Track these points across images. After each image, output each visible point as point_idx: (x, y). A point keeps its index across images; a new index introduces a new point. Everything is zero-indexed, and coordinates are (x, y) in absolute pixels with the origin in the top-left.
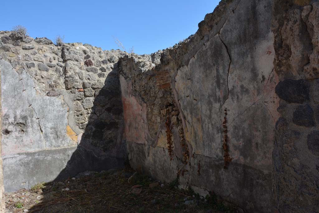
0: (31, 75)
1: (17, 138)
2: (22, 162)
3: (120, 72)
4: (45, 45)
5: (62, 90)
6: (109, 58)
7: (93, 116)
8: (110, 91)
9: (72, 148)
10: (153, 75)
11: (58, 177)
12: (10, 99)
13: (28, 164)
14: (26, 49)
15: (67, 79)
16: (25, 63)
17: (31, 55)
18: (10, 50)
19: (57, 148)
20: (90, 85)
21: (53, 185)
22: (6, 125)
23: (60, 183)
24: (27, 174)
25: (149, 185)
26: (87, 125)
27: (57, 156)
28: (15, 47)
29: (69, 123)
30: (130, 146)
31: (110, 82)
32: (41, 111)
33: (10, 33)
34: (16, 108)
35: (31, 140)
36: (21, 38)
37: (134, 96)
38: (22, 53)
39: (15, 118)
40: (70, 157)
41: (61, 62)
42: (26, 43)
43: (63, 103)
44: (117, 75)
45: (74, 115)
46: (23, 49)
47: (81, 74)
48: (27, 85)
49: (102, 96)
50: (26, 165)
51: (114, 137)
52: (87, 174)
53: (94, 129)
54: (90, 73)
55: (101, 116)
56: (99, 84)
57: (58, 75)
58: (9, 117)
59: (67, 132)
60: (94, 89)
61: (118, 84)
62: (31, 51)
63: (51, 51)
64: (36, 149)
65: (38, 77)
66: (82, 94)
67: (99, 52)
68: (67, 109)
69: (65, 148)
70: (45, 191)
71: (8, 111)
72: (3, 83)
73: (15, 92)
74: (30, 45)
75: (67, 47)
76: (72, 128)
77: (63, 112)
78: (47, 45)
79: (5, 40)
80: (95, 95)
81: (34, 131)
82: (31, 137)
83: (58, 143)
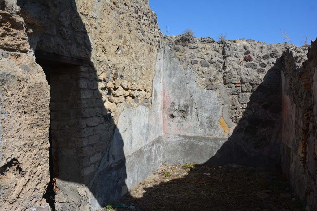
0: (194, 71)
1: (179, 122)
2: (181, 143)
3: (282, 67)
4: (208, 43)
5: (220, 84)
6: (271, 52)
7: (247, 111)
8: (269, 88)
9: (223, 139)
11: (207, 162)
12: (176, 90)
13: (185, 145)
14: (192, 48)
15: (225, 74)
16: (190, 60)
17: (195, 54)
18: (180, 51)
19: (210, 137)
20: (248, 81)
21: (201, 168)
22: (172, 110)
23: (207, 167)
24: (183, 153)
25: (279, 194)
26: (241, 120)
27: (209, 143)
28: (184, 47)
29: (223, 116)
30: (283, 148)
31: (270, 78)
32: (199, 102)
33: (182, 36)
34: (180, 98)
35: (189, 126)
36: (189, 39)
37: (289, 94)
38: (189, 51)
39: (179, 105)
40: (220, 147)
41: (221, 58)
42: (192, 43)
43: (219, 97)
44: (279, 70)
45: (229, 109)
46: (190, 48)
47: (239, 69)
48: (190, 79)
50: (184, 145)
51: (268, 135)
52: (235, 166)
53: (247, 124)
54: (249, 69)
55: (256, 112)
56: (258, 80)
57: (217, 71)
58: (175, 104)
59: (220, 123)
60: (251, 84)
61: (280, 80)
62: (195, 50)
63: (213, 49)
64: (193, 134)
65: (200, 72)
66: (238, 89)
67: (261, 47)
68: (222, 102)
69: (217, 138)
70: (192, 171)
71: (174, 100)
72: (173, 77)
73: (180, 84)
74: (195, 45)
75: (228, 45)
76: (225, 120)
77: (219, 104)
78: (210, 44)
79: (177, 42)
80: (252, 90)
81: (192, 118)
82: (189, 123)
83: (211, 132)
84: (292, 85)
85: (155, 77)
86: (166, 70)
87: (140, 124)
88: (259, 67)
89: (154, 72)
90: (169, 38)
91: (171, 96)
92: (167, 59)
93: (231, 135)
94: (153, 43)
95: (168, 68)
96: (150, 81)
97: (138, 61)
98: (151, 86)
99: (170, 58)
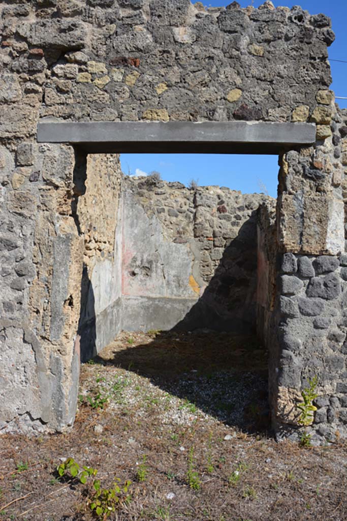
0: (160, 220)
1: (141, 281)
2: (143, 306)
3: (258, 221)
4: (178, 189)
5: (189, 237)
6: (247, 204)
7: (220, 269)
8: (244, 243)
9: (192, 301)
11: (174, 328)
13: (148, 309)
14: (158, 194)
15: (196, 226)
16: (156, 208)
17: (162, 200)
18: (144, 196)
19: (177, 298)
20: (222, 234)
21: (168, 334)
22: (133, 267)
23: (175, 333)
24: (146, 317)
26: (213, 278)
27: (176, 306)
28: (149, 192)
29: (193, 273)
30: (258, 309)
31: (245, 232)
32: (166, 257)
33: (146, 179)
34: (143, 252)
35: (153, 285)
36: (155, 183)
37: (264, 251)
38: (155, 197)
39: (142, 261)
40: (190, 309)
41: (192, 207)
42: (159, 188)
43: (188, 252)
44: (254, 224)
45: (200, 265)
46: (156, 194)
47: (211, 221)
48: (156, 230)
51: (243, 296)
52: (206, 331)
53: (220, 283)
54: (223, 221)
55: (230, 270)
56: (232, 234)
57: (187, 221)
58: (137, 260)
59: (190, 282)
60: (225, 238)
62: (163, 196)
63: (183, 196)
64: (158, 295)
65: (167, 223)
66: (211, 243)
67: (236, 197)
68: (192, 257)
69: (186, 299)
70: (158, 337)
71: (136, 254)
72: (135, 227)
73: (144, 236)
74: (163, 191)
75: (200, 192)
76: (195, 279)
77: (188, 260)
78: (179, 190)
79: (141, 185)
80: (225, 245)
81: (157, 276)
82: (154, 282)
83: (179, 293)
84: (267, 242)
85: (117, 227)
86: (127, 218)
87: (106, 280)
88: (233, 219)
89: (116, 221)
90: (131, 179)
91: (132, 250)
92: (129, 205)
93: (201, 295)
94: (116, 187)
95: (129, 216)
96: (113, 232)
97: (106, 211)
98: (114, 237)
99: (132, 204)
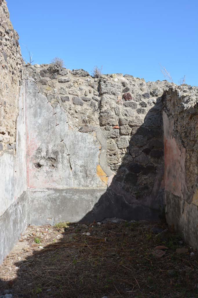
0: (65, 109)
1: (47, 172)
2: (50, 198)
3: (164, 107)
4: (81, 77)
5: (95, 126)
6: (152, 91)
7: (127, 157)
8: (150, 130)
9: (101, 190)
10: (195, 114)
11: (83, 219)
12: (43, 133)
13: (55, 201)
14: (62, 82)
15: (102, 114)
16: (60, 96)
17: (66, 88)
18: (47, 84)
19: (85, 188)
20: (128, 122)
21: (77, 226)
22: (38, 158)
23: (84, 225)
24: (53, 210)
25: (176, 250)
26: (120, 167)
27: (84, 196)
28: (52, 80)
29: (100, 163)
30: (168, 197)
31: (151, 120)
32: (72, 147)
33: (49, 66)
34: (48, 143)
35: (60, 176)
36: (58, 71)
37: (175, 137)
38: (58, 85)
39: (47, 152)
40: (98, 199)
41: (97, 95)
42: (62, 76)
43: (95, 141)
44: (160, 111)
45: (107, 154)
46: (59, 82)
47: (117, 109)
48: (60, 120)
49: (140, 136)
50: (54, 200)
51: (150, 183)
52: (115, 221)
53: (128, 172)
54: (128, 109)
55: (137, 158)
56: (138, 121)
57: (92, 110)
58: (42, 151)
59: (97, 172)
60: (131, 126)
61: (161, 122)
62: (66, 84)
63: (87, 84)
64: (65, 186)
65: (72, 111)
66: (117, 131)
67: (141, 84)
68: (99, 147)
69: (94, 189)
70: (67, 231)
71: (41, 145)
72: (38, 117)
73: (48, 126)
74: (66, 78)
75: (105, 79)
76: (102, 168)
77: (95, 150)
78: (83, 77)
79: (43, 73)
80: (131, 133)
81: (64, 167)
82: (60, 173)
83: (87, 183)
85: (18, 117)
86: (30, 107)
87: (5, 178)
88: (139, 107)
89: (17, 110)
90: (33, 67)
91: (36, 141)
92: (31, 94)
93: (109, 185)
94: (15, 72)
95: (32, 106)
96: (13, 121)
97: (2, 95)
98: (15, 128)
99: (35, 93)
